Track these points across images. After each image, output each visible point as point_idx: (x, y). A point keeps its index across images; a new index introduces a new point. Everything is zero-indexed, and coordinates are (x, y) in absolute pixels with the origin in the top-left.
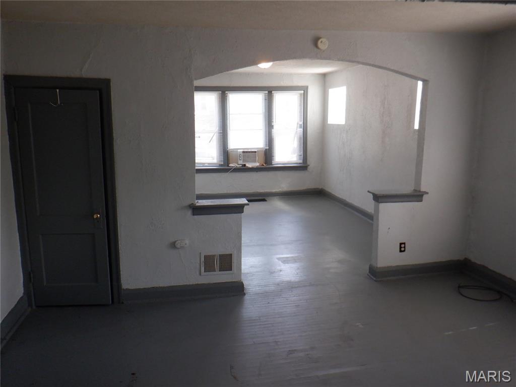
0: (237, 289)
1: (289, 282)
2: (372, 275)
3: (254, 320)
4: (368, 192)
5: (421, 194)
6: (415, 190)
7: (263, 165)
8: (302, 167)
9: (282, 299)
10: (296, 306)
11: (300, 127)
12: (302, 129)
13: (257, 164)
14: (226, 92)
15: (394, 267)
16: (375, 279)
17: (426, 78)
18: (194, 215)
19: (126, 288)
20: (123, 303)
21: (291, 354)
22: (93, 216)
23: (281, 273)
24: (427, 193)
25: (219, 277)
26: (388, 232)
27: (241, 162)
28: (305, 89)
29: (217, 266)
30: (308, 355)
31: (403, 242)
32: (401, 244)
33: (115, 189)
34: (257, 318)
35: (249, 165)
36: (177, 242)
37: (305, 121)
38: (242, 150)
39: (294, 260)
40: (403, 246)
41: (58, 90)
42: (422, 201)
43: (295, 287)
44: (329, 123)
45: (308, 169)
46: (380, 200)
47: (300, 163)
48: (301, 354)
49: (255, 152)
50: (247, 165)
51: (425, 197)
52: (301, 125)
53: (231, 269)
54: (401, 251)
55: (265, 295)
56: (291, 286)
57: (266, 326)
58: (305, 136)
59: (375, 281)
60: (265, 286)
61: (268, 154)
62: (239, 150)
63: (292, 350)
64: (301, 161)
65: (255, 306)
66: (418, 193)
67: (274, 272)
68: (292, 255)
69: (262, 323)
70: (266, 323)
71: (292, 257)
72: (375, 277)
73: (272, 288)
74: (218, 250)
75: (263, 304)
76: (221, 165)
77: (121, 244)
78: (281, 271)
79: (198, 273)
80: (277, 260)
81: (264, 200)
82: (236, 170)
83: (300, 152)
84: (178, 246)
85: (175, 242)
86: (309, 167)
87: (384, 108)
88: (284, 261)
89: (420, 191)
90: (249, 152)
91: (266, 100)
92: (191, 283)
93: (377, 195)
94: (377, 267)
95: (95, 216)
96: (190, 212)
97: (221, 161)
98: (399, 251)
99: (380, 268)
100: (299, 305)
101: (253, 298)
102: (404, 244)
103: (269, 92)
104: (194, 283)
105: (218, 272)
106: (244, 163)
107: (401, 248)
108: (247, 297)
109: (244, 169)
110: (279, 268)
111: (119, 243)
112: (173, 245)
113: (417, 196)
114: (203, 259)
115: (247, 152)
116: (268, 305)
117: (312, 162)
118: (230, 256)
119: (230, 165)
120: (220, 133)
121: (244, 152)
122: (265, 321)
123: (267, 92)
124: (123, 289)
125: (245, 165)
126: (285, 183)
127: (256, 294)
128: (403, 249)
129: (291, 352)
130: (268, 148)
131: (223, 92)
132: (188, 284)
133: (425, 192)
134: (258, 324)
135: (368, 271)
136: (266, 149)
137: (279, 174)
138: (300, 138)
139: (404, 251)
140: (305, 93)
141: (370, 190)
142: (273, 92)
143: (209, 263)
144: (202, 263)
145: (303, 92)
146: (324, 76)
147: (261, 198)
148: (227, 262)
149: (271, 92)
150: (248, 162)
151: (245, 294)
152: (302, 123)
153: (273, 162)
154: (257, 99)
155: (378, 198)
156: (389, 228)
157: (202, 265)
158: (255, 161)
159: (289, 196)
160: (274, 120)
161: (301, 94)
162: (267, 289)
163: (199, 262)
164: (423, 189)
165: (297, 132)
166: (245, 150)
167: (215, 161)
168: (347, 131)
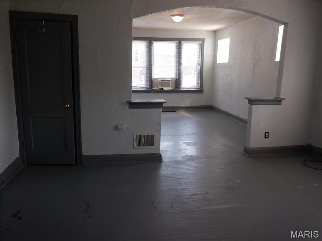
0: (157, 158)
1: (191, 156)
2: (246, 153)
3: (168, 176)
4: (245, 98)
5: (280, 99)
6: (276, 98)
7: (174, 89)
8: (199, 91)
9: (187, 165)
10: (196, 169)
11: (199, 65)
12: (200, 67)
13: (170, 88)
14: (152, 41)
15: (260, 148)
16: (247, 155)
17: (286, 22)
18: (130, 108)
19: (85, 155)
20: (83, 164)
21: (193, 196)
22: (65, 106)
23: (186, 151)
24: (285, 99)
25: (146, 150)
26: (257, 125)
27: (160, 87)
28: (203, 41)
29: (144, 142)
30: (204, 197)
31: (267, 132)
32: (266, 133)
33: (80, 89)
34: (170, 175)
35: (165, 89)
36: (119, 126)
37: (202, 61)
38: (161, 79)
39: (194, 144)
40: (267, 134)
41: (44, 22)
42: (280, 105)
43: (195, 159)
44: (217, 62)
45: (203, 92)
46: (253, 103)
47: (198, 89)
48: (200, 196)
49: (169, 80)
50: (164, 89)
51: (283, 102)
52: (199, 64)
53: (153, 145)
54: (265, 138)
55: (176, 163)
56: (192, 158)
57: (177, 180)
58: (202, 70)
59: (248, 157)
60: (176, 158)
61: (178, 81)
62: (159, 79)
63: (194, 194)
64: (199, 87)
65: (169, 168)
66: (278, 99)
67: (181, 150)
68: (192, 141)
69: (173, 178)
70: (176, 178)
71: (193, 142)
72: (248, 154)
73: (180, 159)
74: (146, 132)
75: (174, 168)
76: (147, 88)
77: (82, 126)
78: (185, 150)
79: (132, 146)
80: (183, 144)
81: (174, 111)
82: (157, 92)
83: (198, 81)
84: (119, 128)
85: (117, 126)
86: (203, 91)
87: (255, 49)
88: (188, 144)
89: (280, 98)
90: (166, 80)
91: (177, 47)
92: (127, 153)
93: (251, 99)
94: (249, 148)
95: (66, 106)
96: (128, 106)
97: (147, 86)
98: (264, 137)
99: (251, 148)
100: (197, 169)
101: (167, 164)
102: (268, 133)
103: (180, 42)
104: (129, 154)
105: (145, 147)
106: (162, 88)
107: (265, 135)
108: (163, 163)
109: (162, 91)
110: (184, 148)
111: (81, 125)
112: (116, 128)
113: (278, 101)
114: (135, 138)
115: (164, 80)
116: (178, 168)
117: (206, 88)
118: (153, 136)
119: (153, 89)
120: (148, 68)
121: (162, 80)
122: (175, 177)
123: (178, 42)
124: (83, 155)
125: (163, 89)
126: (188, 101)
127: (170, 162)
128: (267, 136)
129: (193, 195)
130: (178, 78)
131: (150, 41)
132: (125, 154)
133: (283, 98)
134: (171, 178)
135: (243, 151)
136: (176, 79)
137: (185, 95)
138: (199, 72)
139: (268, 138)
140: (203, 43)
141: (246, 97)
142: (182, 42)
143: (139, 140)
144: (134, 139)
145: (201, 42)
146: (215, 32)
147: (172, 110)
148: (152, 140)
149: (181, 42)
150: (164, 87)
151: (162, 162)
152: (200, 62)
153: (181, 87)
154: (171, 47)
155: (252, 102)
156: (258, 122)
157: (135, 142)
158: (169, 86)
159: (191, 109)
160: (182, 60)
161: (200, 44)
162: (177, 159)
163: (133, 140)
164: (282, 97)
165: (196, 68)
166: (163, 79)
167: (144, 86)
168: (230, 67)
